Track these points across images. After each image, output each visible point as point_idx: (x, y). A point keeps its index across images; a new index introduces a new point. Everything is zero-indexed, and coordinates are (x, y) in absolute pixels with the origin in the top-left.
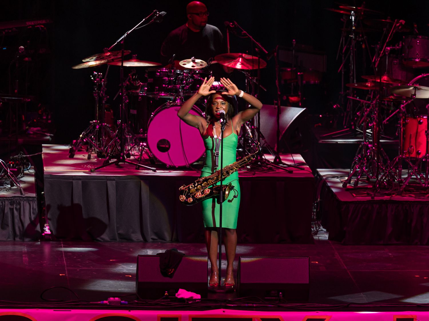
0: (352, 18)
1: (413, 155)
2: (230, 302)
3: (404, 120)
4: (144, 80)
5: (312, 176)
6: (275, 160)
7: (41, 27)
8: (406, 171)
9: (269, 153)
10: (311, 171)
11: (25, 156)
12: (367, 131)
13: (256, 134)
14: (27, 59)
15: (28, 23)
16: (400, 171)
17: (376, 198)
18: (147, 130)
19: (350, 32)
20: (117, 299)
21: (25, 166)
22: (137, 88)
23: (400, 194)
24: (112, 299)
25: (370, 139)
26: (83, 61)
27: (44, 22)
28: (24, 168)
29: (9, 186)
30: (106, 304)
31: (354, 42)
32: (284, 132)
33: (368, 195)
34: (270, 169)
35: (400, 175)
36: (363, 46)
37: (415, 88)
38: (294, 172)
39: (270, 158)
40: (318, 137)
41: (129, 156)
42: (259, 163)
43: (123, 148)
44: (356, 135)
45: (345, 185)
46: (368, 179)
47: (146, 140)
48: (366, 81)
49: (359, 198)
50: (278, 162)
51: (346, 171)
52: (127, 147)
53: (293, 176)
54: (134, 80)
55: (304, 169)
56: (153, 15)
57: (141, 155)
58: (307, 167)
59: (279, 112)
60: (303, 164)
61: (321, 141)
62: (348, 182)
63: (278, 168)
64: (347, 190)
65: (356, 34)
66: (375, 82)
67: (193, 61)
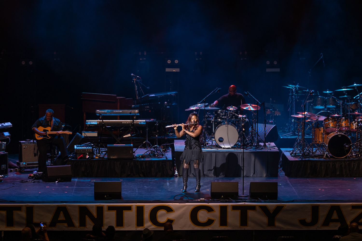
0: (293, 90)
1: (318, 142)
2: (247, 200)
3: (314, 129)
4: (213, 114)
5: (278, 151)
7: (173, 95)
8: (315, 149)
10: (278, 149)
11: (167, 144)
12: (300, 133)
13: (257, 135)
14: (168, 107)
15: (168, 93)
16: (313, 149)
17: (303, 159)
18: (215, 134)
19: (293, 95)
20: (203, 199)
22: (211, 118)
23: (313, 157)
24: (201, 199)
25: (301, 136)
26: (189, 107)
27: (174, 93)
28: (167, 149)
30: (199, 201)
31: (294, 100)
32: (267, 134)
33: (300, 158)
34: (262, 148)
35: (312, 150)
36: (298, 101)
37: (318, 117)
38: (271, 149)
39: (262, 144)
40: (280, 136)
41: (208, 144)
42: (258, 146)
43: (205, 141)
44: (295, 135)
45: (291, 154)
46: (300, 152)
47: (214, 138)
48: (299, 114)
49: (297, 159)
50: (265, 145)
51: (291, 149)
52: (207, 141)
53: (271, 151)
54: (209, 115)
55: (275, 148)
56: (217, 90)
57: (212, 143)
58: (276, 148)
59: (265, 126)
60: (275, 146)
61: (281, 138)
62: (292, 153)
63: (265, 148)
64: (292, 156)
65: (295, 96)
66: (302, 114)
67: (232, 107)
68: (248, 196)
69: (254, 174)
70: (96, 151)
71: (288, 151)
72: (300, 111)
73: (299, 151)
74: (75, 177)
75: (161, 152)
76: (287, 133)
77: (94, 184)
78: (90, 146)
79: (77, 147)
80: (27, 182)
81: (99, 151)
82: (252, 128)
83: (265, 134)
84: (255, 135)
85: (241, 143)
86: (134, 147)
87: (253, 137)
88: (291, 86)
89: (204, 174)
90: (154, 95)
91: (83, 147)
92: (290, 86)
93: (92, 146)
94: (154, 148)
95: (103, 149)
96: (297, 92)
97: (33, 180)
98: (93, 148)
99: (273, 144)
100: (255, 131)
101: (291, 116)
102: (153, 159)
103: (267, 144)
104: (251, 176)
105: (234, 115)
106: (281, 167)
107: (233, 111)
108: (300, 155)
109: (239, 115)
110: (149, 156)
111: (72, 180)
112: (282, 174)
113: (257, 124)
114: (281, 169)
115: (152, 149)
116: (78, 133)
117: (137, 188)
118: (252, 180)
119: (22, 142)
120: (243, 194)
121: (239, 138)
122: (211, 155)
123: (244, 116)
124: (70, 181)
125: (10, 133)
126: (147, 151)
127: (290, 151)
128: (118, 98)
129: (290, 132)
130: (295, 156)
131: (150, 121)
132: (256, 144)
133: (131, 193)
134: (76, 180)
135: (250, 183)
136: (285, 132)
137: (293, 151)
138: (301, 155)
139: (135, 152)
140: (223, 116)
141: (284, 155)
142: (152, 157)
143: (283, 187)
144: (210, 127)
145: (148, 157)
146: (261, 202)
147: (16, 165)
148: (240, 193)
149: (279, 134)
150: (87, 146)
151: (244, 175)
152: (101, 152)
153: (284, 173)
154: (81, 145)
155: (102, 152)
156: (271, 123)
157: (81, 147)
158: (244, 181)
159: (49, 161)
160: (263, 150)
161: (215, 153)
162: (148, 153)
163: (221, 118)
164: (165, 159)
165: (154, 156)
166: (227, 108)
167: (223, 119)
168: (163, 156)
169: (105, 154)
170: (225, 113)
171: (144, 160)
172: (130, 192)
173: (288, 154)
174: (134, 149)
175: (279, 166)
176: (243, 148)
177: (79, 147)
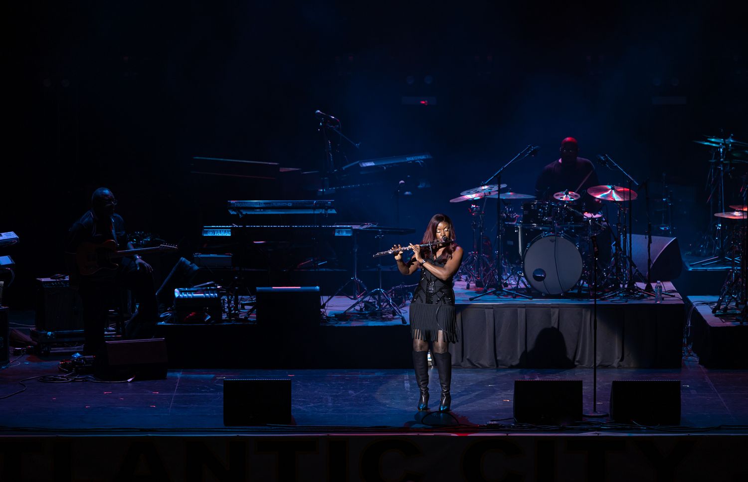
0: (720, 150)
2: (603, 424)
5: (682, 302)
6: (647, 287)
7: (421, 162)
9: (640, 281)
10: (681, 298)
11: (406, 286)
12: (736, 259)
13: (628, 262)
14: (407, 193)
15: (408, 159)
18: (523, 261)
19: (718, 163)
21: (406, 296)
22: (513, 220)
25: (739, 266)
26: (461, 194)
27: (423, 157)
28: (405, 298)
29: (391, 315)
32: (655, 261)
33: (737, 320)
34: (642, 297)
38: (665, 299)
39: (642, 285)
40: (688, 265)
41: (506, 285)
42: (632, 291)
43: (500, 278)
44: (724, 263)
45: (714, 311)
46: (737, 305)
47: (523, 270)
48: (734, 210)
49: (729, 324)
50: (649, 288)
51: (716, 299)
52: (504, 277)
53: (663, 302)
54: (510, 212)
55: (674, 296)
56: (528, 150)
57: (518, 284)
58: (678, 295)
59: (650, 242)
60: (673, 291)
61: (690, 269)
62: (717, 308)
63: (650, 295)
64: (716, 316)
65: (725, 165)
66: (743, 212)
67: (567, 194)
68: (607, 416)
69: (622, 360)
70: (229, 302)
71: (707, 304)
72: (736, 204)
73: (734, 304)
74: (176, 367)
75: (390, 306)
76: (706, 257)
77: (223, 386)
78: (212, 291)
79: (181, 292)
80: (55, 379)
81: (236, 303)
82: (618, 245)
83: (650, 261)
84: (625, 263)
85: (589, 283)
86: (323, 292)
87: (619, 269)
88: (714, 142)
89: (497, 361)
90: (372, 164)
91: (196, 292)
92: (713, 140)
93: (218, 290)
94: (373, 295)
95: (246, 299)
96: (728, 154)
97: (72, 375)
98: (220, 295)
99: (669, 286)
100: (625, 254)
101: (716, 215)
102: (371, 324)
103: (653, 285)
104: (615, 365)
105: (573, 212)
106: (688, 343)
107: (570, 204)
108: (736, 314)
109: (583, 213)
110: (361, 315)
111: (169, 374)
112: (691, 359)
113: (628, 235)
114: (690, 347)
115: (367, 299)
116: (183, 259)
117: (331, 396)
118: (616, 376)
119: (43, 280)
120: (595, 410)
121: (584, 269)
122: (515, 314)
123: (597, 216)
124: (163, 377)
125: (12, 258)
126: (354, 302)
127: (711, 303)
128: (282, 170)
129: (711, 255)
130: (725, 315)
131: (362, 228)
132: (626, 286)
133: (316, 409)
134: (179, 375)
135: (612, 382)
136: (699, 256)
137: (719, 302)
138: (738, 312)
139: (324, 305)
140: (544, 215)
141: (696, 311)
142: (367, 318)
143: (694, 392)
144: (511, 243)
145: (358, 319)
146: (638, 430)
147: (28, 338)
148: (587, 407)
149: (684, 259)
150: (207, 291)
151: (598, 363)
152: (240, 306)
153: (697, 359)
154: (192, 289)
155: (243, 305)
156: (665, 234)
157: (190, 292)
158: (598, 379)
159: (111, 328)
160: (644, 301)
161: (524, 309)
162: (358, 308)
163: (539, 223)
164: (400, 322)
165: (374, 315)
166: (554, 196)
167: (545, 223)
168: (394, 313)
169: (251, 311)
170: (551, 207)
171: (348, 325)
172: (312, 405)
173: (705, 311)
174: (324, 299)
175: (685, 341)
176: (595, 297)
177: (185, 292)
